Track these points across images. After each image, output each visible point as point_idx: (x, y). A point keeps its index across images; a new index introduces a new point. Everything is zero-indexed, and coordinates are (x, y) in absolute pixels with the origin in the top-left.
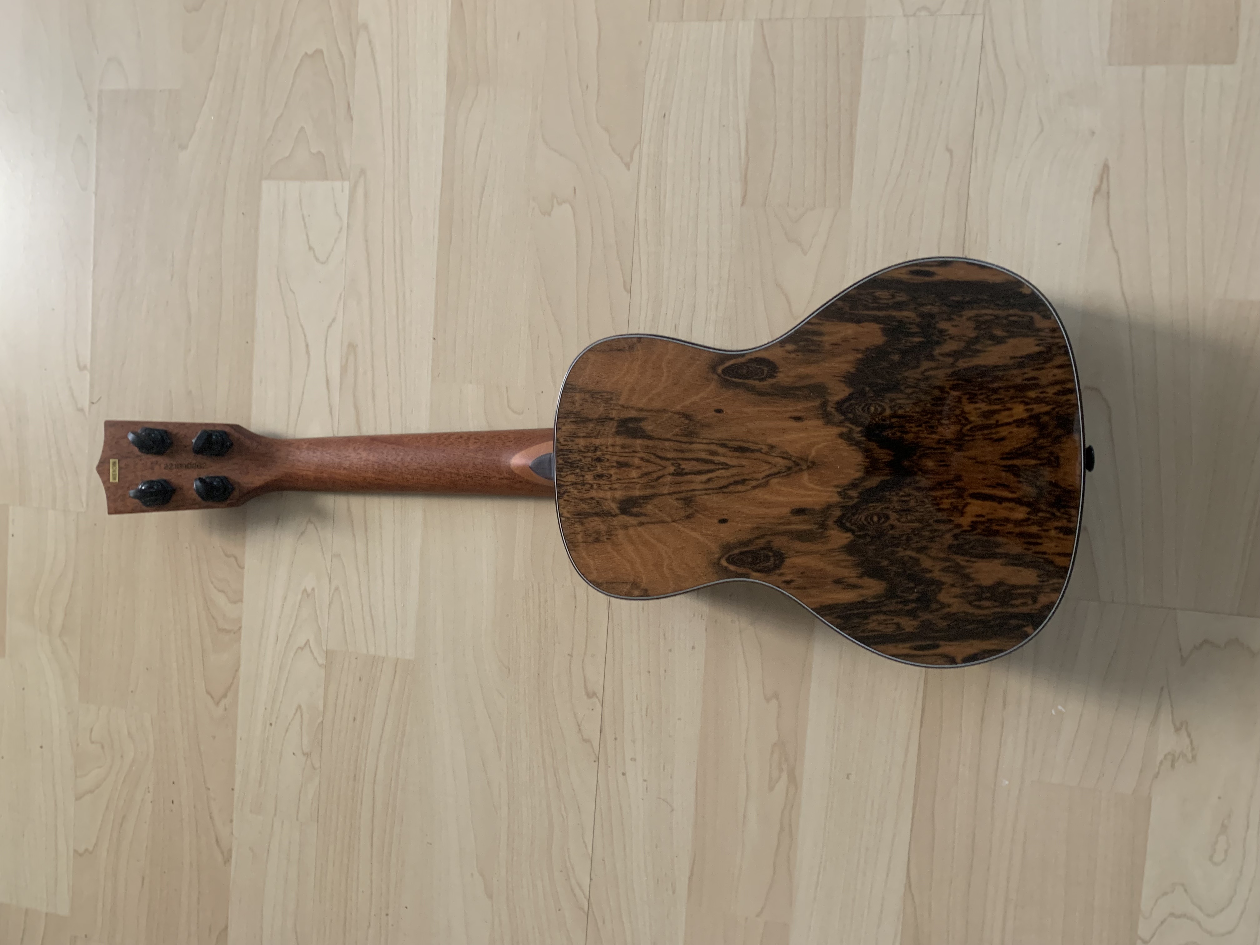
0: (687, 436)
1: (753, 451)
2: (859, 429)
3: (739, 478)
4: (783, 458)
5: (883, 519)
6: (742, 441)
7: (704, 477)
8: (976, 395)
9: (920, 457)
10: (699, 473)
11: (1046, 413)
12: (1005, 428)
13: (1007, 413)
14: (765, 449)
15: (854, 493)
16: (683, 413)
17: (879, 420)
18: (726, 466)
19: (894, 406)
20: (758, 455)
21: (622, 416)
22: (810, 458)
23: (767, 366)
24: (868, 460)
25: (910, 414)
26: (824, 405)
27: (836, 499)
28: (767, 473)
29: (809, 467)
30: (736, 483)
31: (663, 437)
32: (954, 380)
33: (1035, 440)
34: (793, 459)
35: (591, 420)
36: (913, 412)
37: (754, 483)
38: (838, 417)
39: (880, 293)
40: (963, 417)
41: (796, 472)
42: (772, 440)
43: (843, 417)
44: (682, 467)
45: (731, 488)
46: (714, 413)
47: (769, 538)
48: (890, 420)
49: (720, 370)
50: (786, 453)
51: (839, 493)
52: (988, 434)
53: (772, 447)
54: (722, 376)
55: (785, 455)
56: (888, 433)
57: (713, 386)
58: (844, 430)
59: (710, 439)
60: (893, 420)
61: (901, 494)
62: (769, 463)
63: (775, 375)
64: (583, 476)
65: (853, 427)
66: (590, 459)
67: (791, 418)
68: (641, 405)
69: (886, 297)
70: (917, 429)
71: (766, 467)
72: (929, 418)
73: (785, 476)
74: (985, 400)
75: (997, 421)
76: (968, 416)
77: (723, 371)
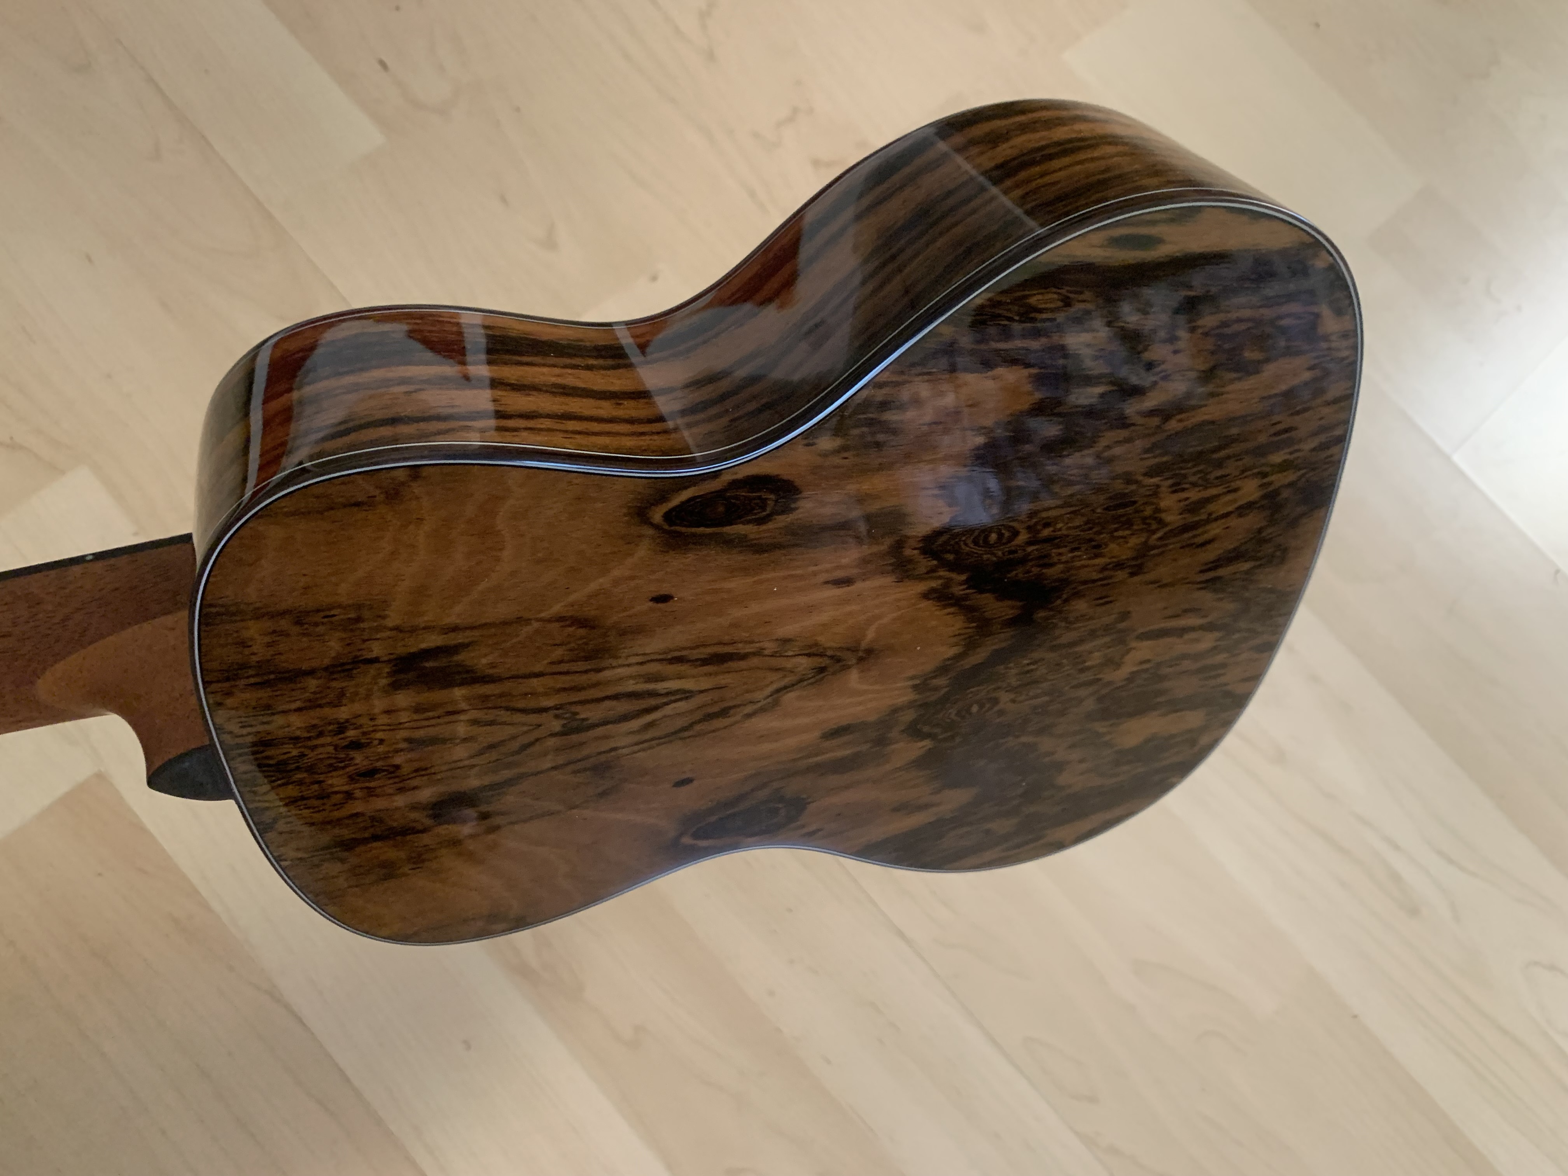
0: (586, 659)
1: (744, 657)
2: (963, 577)
3: (716, 709)
4: (809, 655)
5: (988, 706)
6: (720, 643)
7: (636, 724)
8: (1185, 476)
9: (1066, 601)
10: (625, 718)
11: (1291, 485)
12: (1219, 522)
13: (1229, 497)
14: (770, 647)
15: (941, 682)
16: (571, 617)
17: (1003, 554)
18: (687, 695)
19: (1036, 524)
20: (755, 661)
21: (401, 650)
22: (864, 645)
23: (772, 491)
24: (974, 625)
25: (1065, 532)
26: (899, 545)
27: (911, 696)
28: (775, 686)
29: (861, 660)
30: (709, 717)
31: (524, 671)
32: (1155, 457)
33: (1260, 531)
34: (829, 653)
35: (311, 673)
36: (1069, 528)
37: (749, 709)
38: (925, 563)
39: (1040, 297)
40: (1155, 519)
41: (834, 674)
42: (788, 630)
43: (935, 562)
44: (582, 716)
45: (698, 728)
46: (651, 604)
47: (776, 785)
48: (1024, 550)
49: (658, 515)
50: (816, 644)
51: (915, 687)
52: (1189, 539)
53: (786, 641)
54: (666, 527)
55: (813, 650)
56: (1019, 573)
57: (643, 551)
58: (934, 584)
59: (644, 654)
60: (1030, 549)
61: (1026, 662)
62: (778, 670)
63: (793, 506)
64: (319, 782)
65: (954, 575)
66: (331, 749)
67: (827, 583)
68: (451, 619)
69: (1052, 306)
70: (1070, 555)
71: (772, 676)
72: (1095, 533)
73: (812, 684)
74: (1200, 482)
75: (1210, 514)
76: (1163, 515)
77: (667, 516)
